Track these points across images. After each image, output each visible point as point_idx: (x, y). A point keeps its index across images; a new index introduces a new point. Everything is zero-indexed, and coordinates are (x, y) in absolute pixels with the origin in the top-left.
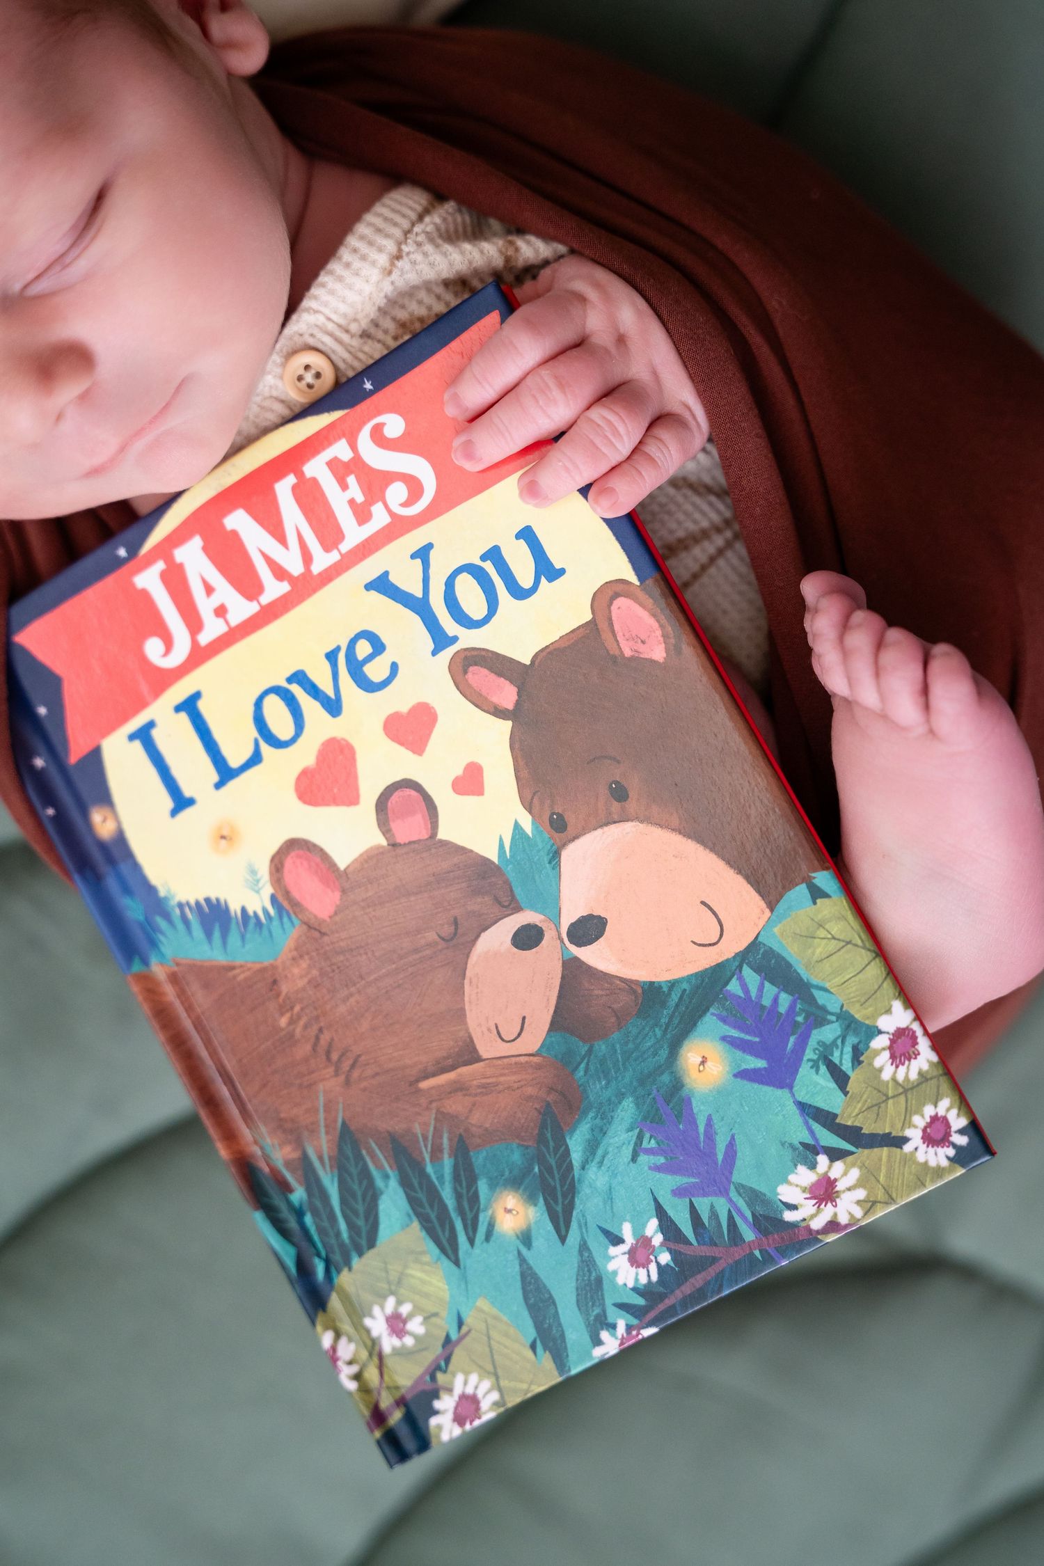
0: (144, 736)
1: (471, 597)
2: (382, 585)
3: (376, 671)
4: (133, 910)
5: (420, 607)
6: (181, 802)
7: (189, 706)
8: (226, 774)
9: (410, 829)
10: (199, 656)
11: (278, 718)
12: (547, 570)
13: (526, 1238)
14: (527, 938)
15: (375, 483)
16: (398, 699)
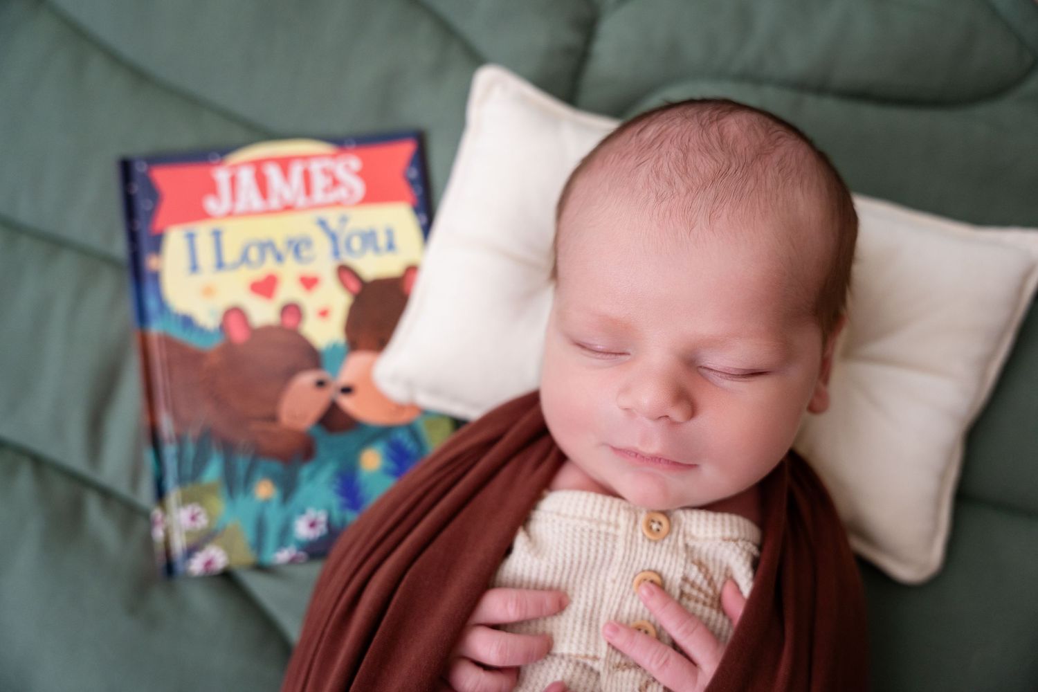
0: (191, 237)
1: (356, 243)
2: (322, 224)
3: (304, 253)
4: (151, 304)
5: (333, 237)
6: (194, 267)
7: (217, 234)
8: (220, 265)
9: (290, 321)
10: (230, 214)
11: (254, 254)
12: (391, 246)
13: (267, 502)
14: (321, 384)
15: (336, 183)
16: (310, 270)
